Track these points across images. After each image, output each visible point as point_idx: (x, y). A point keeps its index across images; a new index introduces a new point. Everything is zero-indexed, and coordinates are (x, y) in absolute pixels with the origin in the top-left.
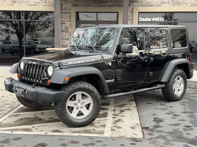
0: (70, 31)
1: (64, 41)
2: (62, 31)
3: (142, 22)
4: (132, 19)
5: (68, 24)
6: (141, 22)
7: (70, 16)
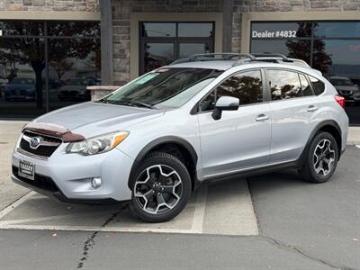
0: (128, 55)
1: (117, 73)
2: (114, 56)
3: (257, 38)
4: (240, 34)
5: (124, 43)
6: (255, 39)
7: (129, 29)
